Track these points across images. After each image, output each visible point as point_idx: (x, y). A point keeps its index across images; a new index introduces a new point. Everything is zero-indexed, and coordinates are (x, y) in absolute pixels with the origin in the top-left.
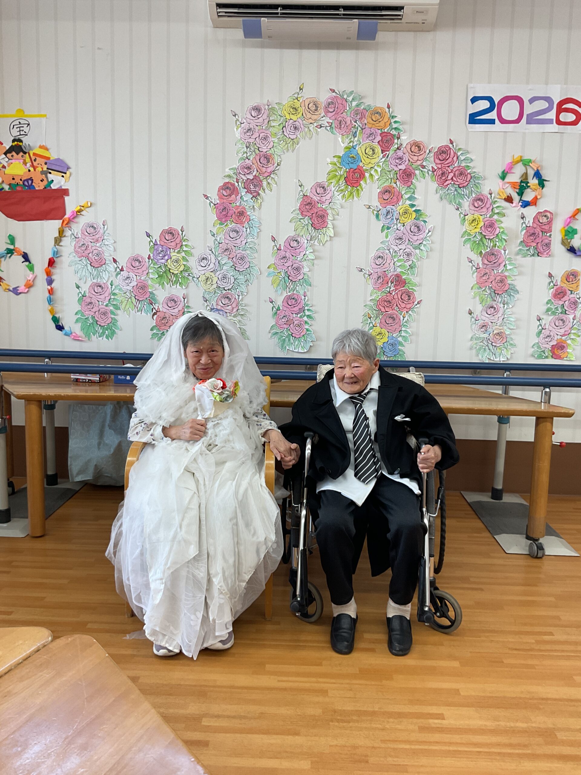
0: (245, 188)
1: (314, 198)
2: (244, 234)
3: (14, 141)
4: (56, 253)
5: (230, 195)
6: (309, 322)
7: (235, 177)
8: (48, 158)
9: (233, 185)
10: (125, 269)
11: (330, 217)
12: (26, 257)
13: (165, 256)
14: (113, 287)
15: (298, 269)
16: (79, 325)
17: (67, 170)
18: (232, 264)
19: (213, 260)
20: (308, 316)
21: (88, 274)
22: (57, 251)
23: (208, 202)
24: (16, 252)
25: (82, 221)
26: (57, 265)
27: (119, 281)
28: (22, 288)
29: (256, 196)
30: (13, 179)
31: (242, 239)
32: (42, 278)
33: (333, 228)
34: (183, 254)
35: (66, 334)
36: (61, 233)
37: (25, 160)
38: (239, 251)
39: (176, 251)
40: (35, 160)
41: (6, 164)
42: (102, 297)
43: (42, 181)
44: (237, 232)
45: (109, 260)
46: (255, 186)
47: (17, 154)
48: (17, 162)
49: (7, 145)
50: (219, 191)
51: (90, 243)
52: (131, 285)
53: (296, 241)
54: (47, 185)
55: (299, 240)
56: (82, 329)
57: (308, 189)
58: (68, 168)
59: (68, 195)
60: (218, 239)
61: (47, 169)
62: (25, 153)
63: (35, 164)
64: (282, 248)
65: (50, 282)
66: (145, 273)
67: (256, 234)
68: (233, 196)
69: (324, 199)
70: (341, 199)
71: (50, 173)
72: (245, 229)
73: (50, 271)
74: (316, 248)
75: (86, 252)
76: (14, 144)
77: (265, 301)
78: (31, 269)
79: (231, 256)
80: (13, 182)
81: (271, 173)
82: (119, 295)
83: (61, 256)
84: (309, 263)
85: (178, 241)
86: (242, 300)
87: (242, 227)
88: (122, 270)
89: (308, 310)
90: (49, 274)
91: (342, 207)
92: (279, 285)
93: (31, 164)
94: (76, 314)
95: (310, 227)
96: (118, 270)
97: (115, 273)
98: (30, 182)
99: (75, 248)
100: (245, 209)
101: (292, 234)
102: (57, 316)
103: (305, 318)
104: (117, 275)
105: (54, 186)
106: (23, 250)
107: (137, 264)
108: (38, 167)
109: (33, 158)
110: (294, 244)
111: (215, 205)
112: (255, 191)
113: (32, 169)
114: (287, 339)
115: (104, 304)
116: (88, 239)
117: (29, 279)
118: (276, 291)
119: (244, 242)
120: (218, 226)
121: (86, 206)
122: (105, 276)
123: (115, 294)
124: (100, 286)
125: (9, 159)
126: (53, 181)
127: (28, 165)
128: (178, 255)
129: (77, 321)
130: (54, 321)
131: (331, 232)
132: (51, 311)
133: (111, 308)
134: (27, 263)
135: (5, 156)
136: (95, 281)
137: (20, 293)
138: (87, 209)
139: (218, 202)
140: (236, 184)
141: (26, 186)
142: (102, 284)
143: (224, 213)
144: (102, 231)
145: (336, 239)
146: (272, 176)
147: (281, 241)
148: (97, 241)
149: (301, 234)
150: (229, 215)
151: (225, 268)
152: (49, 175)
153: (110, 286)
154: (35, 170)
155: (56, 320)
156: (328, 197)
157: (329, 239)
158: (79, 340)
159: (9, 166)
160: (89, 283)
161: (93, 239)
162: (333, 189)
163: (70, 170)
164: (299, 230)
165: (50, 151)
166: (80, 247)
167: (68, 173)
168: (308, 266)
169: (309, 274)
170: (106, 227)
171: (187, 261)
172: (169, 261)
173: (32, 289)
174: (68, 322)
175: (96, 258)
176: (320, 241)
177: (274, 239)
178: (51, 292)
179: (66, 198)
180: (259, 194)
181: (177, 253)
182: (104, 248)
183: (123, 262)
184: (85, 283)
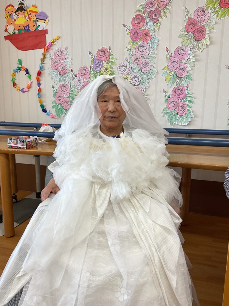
0: (149, 17)
1: (196, 19)
2: (148, 48)
3: (19, 4)
4: (42, 68)
5: (139, 23)
6: (190, 105)
7: (143, 10)
8: (36, 12)
9: (141, 16)
10: (77, 75)
11: (207, 32)
12: (27, 71)
13: (100, 66)
14: (71, 86)
15: (183, 69)
16: (54, 109)
17: (47, 18)
18: (139, 68)
19: (128, 67)
20: (190, 101)
21: (58, 80)
22: (42, 67)
23: (126, 29)
24: (22, 69)
25: (55, 48)
26: (42, 75)
27: (74, 82)
28: (26, 89)
29: (156, 21)
30: (20, 27)
31: (147, 51)
32: (35, 82)
33: (209, 39)
34: (110, 64)
35: (48, 115)
36: (44, 56)
37: (25, 15)
38: (144, 60)
39: (106, 62)
40: (30, 14)
41: (16, 18)
42: (66, 92)
43: (34, 26)
44: (144, 47)
45: (69, 70)
46: (156, 15)
47: (21, 12)
48: (21, 16)
49: (16, 7)
50: (132, 21)
51: (59, 61)
52: (81, 85)
53: (183, 50)
54: (36, 28)
55: (185, 49)
56: (56, 112)
57: (192, 14)
58: (47, 17)
59: (47, 33)
60: (131, 52)
61: (36, 18)
62: (25, 10)
63: (30, 16)
64: (173, 55)
65: (39, 85)
66: (88, 77)
67: (155, 47)
68: (142, 23)
69: (203, 19)
70: (215, 18)
71: (38, 21)
72: (148, 44)
73: (39, 78)
74: (196, 53)
75: (57, 66)
76: (19, 6)
77: (160, 92)
78: (30, 77)
79: (139, 63)
80: (19, 28)
81: (166, 5)
82: (75, 91)
83: (44, 69)
84: (191, 65)
85: (107, 56)
86: (145, 92)
87: (146, 44)
88: (76, 76)
89: (189, 97)
90: (38, 80)
91: (216, 24)
92: (170, 80)
93: (28, 17)
94: (52, 103)
95: (193, 40)
96: (74, 76)
97: (72, 78)
98: (28, 27)
99: (51, 64)
100: (148, 31)
101: (180, 45)
102: (43, 104)
103: (187, 103)
104: (73, 79)
105: (40, 29)
106: (26, 67)
107: (84, 72)
108: (31, 18)
109: (29, 13)
110: (181, 52)
111: (130, 30)
112: (156, 19)
113: (28, 20)
114: (174, 117)
115: (67, 97)
116: (58, 58)
117: (29, 83)
118: (168, 85)
119: (147, 54)
120: (131, 44)
121: (56, 39)
122: (67, 80)
123: (72, 91)
124: (64, 86)
125: (18, 15)
126: (39, 25)
127: (27, 18)
128: (108, 65)
129: (53, 107)
130: (42, 107)
131: (207, 42)
132: (40, 101)
133: (71, 99)
134: (28, 75)
135: (15, 14)
136: (62, 83)
137: (25, 92)
138: (57, 41)
139: (132, 28)
140: (144, 15)
141: (26, 30)
142: (65, 84)
143: (135, 35)
144: (65, 53)
145: (211, 47)
146: (167, 7)
147: (172, 51)
148: (63, 59)
149: (186, 45)
150: (139, 36)
151: (135, 71)
152: (37, 22)
153: (70, 86)
154: (30, 20)
155: (42, 106)
156: (206, 17)
157: (206, 47)
158: (53, 118)
159: (17, 19)
160: (59, 85)
161: (60, 58)
162: (210, 11)
163: (48, 18)
164: (185, 42)
165: (38, 8)
166: (54, 64)
167: (47, 20)
168: (191, 67)
169: (191, 72)
170: (67, 50)
171: (113, 68)
172: (102, 69)
173: (31, 89)
174: (48, 108)
175: (62, 69)
176: (199, 49)
177: (167, 50)
178: (40, 90)
179: (47, 35)
180: (158, 20)
181: (107, 64)
182: (67, 64)
183: (76, 71)
184: (57, 85)
